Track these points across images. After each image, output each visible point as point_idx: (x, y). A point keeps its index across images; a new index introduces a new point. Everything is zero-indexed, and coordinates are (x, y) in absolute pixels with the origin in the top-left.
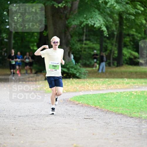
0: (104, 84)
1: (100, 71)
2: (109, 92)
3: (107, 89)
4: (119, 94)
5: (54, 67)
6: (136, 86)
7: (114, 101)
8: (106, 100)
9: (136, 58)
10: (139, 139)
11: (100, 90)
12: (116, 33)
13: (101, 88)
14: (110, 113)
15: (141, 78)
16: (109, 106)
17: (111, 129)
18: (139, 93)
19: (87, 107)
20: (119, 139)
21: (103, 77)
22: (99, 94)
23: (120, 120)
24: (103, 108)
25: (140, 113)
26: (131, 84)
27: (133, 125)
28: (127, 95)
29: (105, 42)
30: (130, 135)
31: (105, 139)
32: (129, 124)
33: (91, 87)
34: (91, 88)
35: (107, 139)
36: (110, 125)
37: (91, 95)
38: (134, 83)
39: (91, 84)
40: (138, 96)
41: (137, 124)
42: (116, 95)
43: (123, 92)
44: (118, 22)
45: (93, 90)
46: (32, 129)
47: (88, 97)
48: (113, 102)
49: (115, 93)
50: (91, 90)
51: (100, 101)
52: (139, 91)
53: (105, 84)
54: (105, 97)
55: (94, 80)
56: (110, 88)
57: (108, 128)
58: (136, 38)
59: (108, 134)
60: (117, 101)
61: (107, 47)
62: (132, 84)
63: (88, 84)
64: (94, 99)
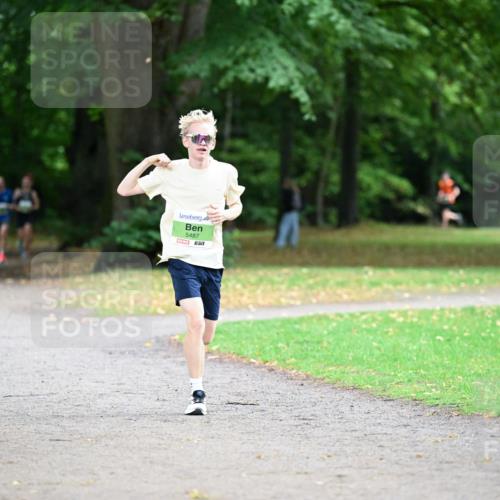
0: (294, 284)
1: (282, 242)
2: (311, 314)
3: (303, 304)
4: (347, 319)
5: (191, 232)
6: (402, 292)
7: (329, 343)
8: (301, 340)
9: (401, 197)
10: (413, 475)
11: (280, 306)
12: (333, 115)
13: (283, 300)
14: (316, 384)
15: (421, 264)
16: (312, 360)
17: (320, 440)
18: (412, 317)
19: (237, 365)
20: (345, 472)
21: (291, 263)
22: (277, 320)
23: (348, 408)
24: (291, 367)
25: (416, 386)
26: (386, 286)
27: (393, 427)
28: (374, 325)
29: (299, 143)
30: (381, 459)
31: (298, 473)
32: (379, 421)
33: (249, 298)
34: (249, 301)
35: (306, 473)
36: (316, 426)
37: (250, 325)
38: (396, 283)
39: (252, 285)
40: (412, 325)
41: (405, 422)
42: (334, 324)
43: (358, 314)
44: (341, 76)
45: (259, 306)
46: (51, 440)
47: (239, 332)
48: (326, 348)
49: (331, 317)
50: (251, 306)
51: (280, 345)
52: (413, 310)
53: (299, 286)
54: (298, 332)
55: (261, 272)
56: (314, 301)
57: (307, 438)
58: (403, 128)
59: (308, 458)
60: (337, 344)
61: (303, 159)
62: (391, 287)
63: (239, 286)
64: (259, 338)
